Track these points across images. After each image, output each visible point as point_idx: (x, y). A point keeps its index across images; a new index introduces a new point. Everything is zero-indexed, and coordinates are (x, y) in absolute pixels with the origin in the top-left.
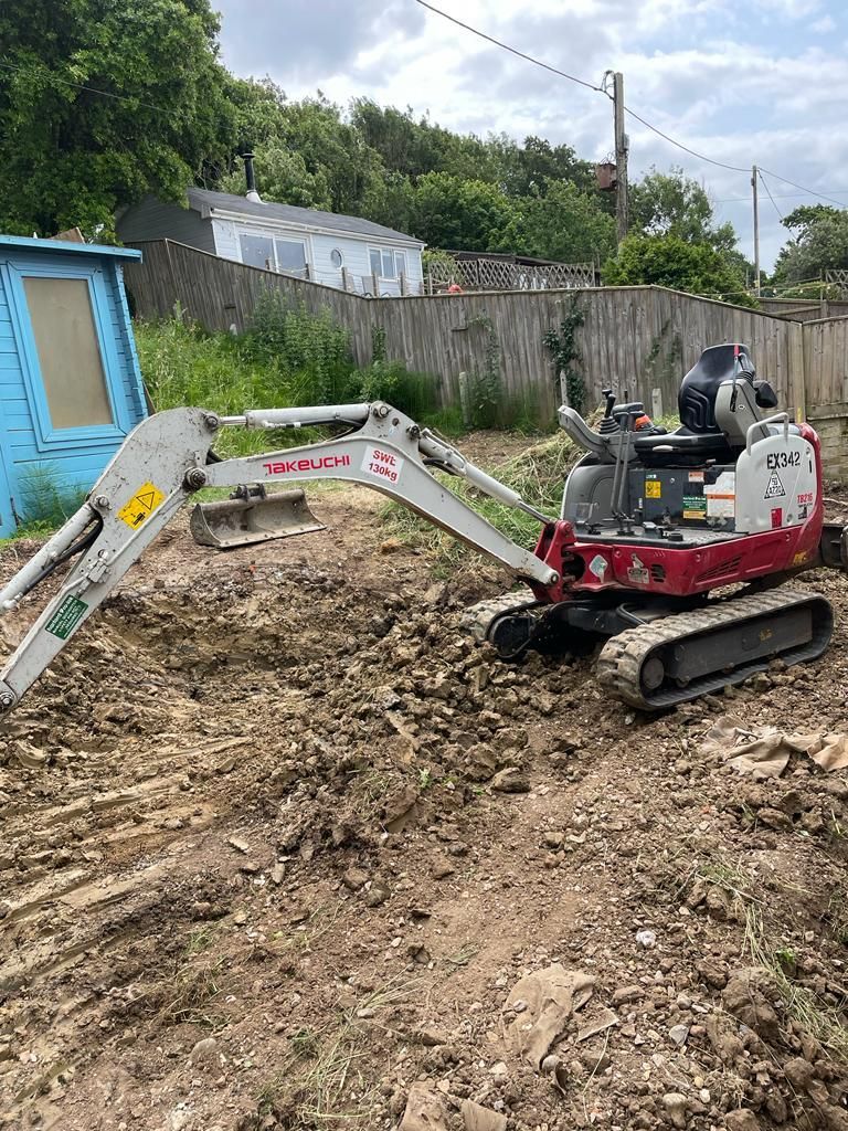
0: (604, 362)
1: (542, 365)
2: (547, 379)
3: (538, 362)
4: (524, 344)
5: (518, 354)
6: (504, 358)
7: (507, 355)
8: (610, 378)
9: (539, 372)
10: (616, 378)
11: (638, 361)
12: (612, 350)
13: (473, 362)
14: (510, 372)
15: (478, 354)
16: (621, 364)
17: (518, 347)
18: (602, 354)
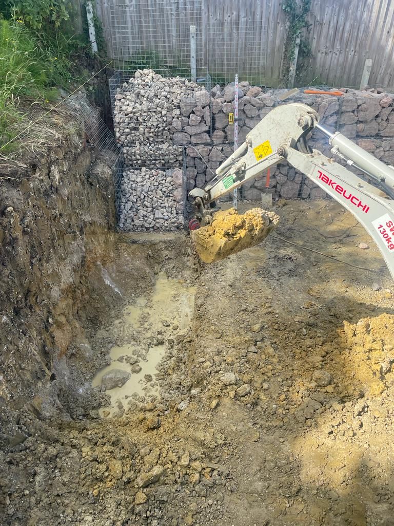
0: (331, 32)
1: (275, 29)
2: (278, 42)
3: (272, 25)
4: (262, 7)
5: (254, 14)
6: (239, 16)
7: (242, 14)
8: (333, 47)
9: (271, 35)
10: (338, 47)
11: (360, 35)
12: (341, 22)
13: (204, 16)
14: (242, 32)
15: (212, 9)
16: (346, 35)
17: (255, 9)
18: (332, 25)
